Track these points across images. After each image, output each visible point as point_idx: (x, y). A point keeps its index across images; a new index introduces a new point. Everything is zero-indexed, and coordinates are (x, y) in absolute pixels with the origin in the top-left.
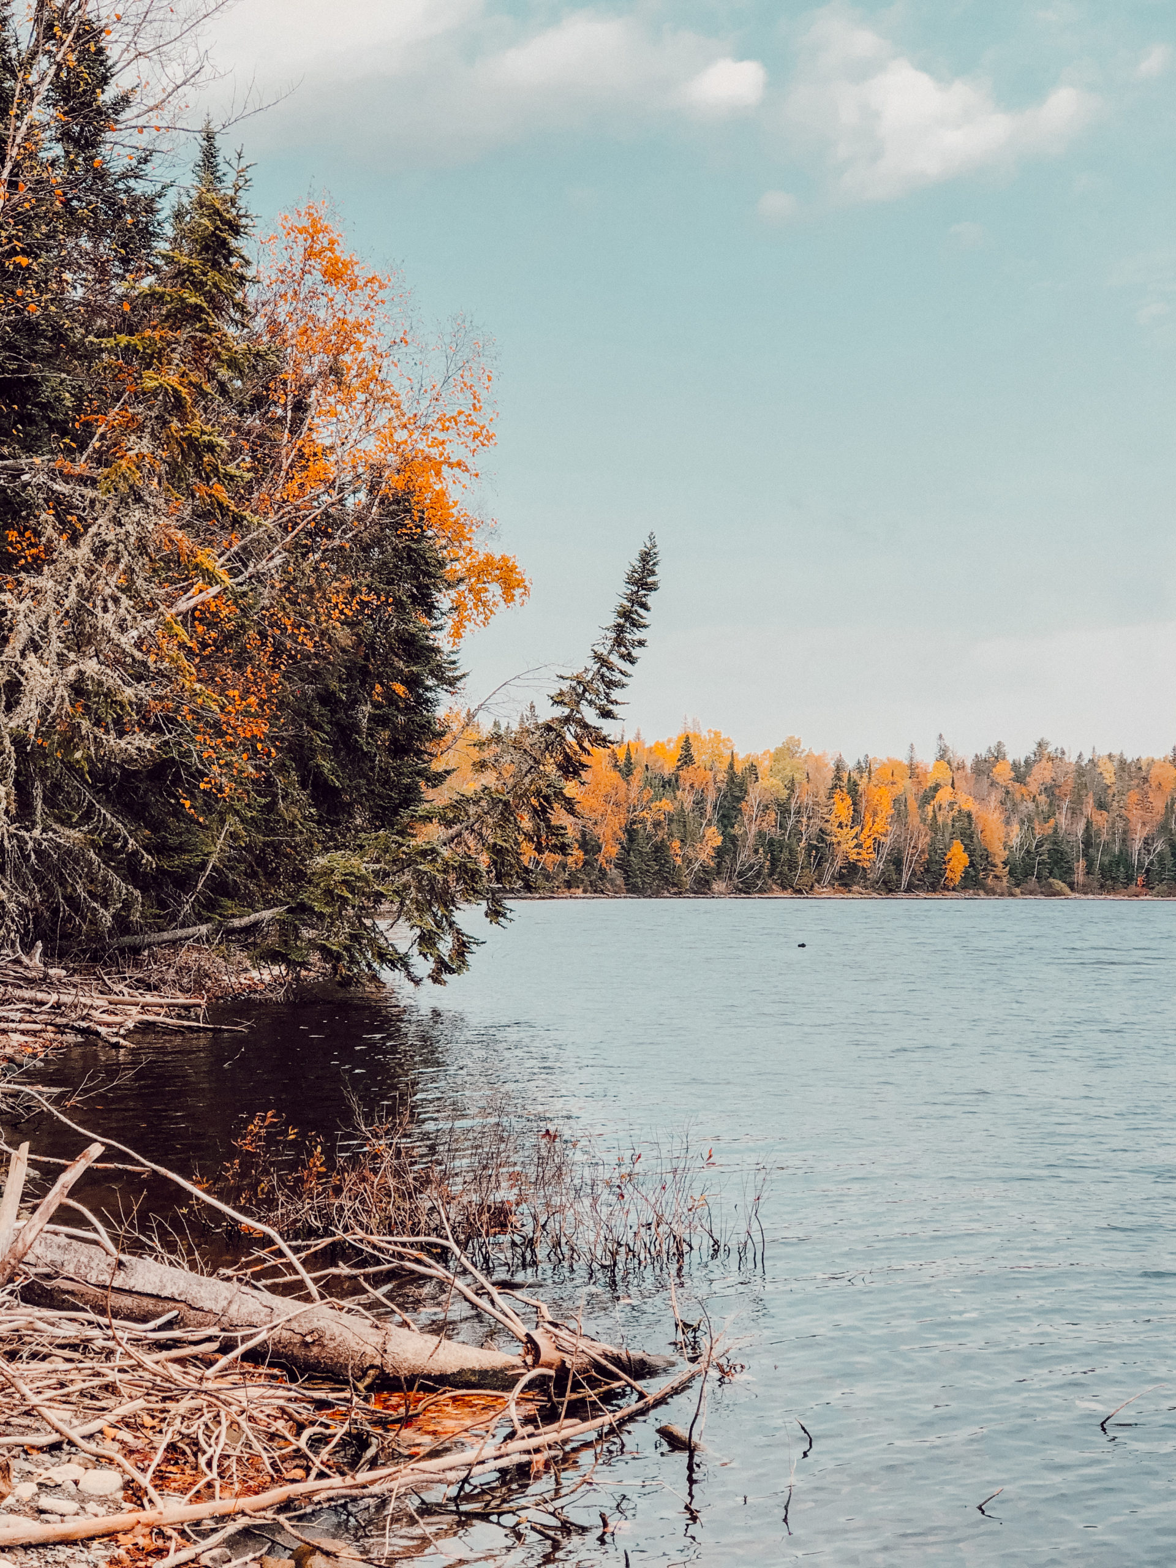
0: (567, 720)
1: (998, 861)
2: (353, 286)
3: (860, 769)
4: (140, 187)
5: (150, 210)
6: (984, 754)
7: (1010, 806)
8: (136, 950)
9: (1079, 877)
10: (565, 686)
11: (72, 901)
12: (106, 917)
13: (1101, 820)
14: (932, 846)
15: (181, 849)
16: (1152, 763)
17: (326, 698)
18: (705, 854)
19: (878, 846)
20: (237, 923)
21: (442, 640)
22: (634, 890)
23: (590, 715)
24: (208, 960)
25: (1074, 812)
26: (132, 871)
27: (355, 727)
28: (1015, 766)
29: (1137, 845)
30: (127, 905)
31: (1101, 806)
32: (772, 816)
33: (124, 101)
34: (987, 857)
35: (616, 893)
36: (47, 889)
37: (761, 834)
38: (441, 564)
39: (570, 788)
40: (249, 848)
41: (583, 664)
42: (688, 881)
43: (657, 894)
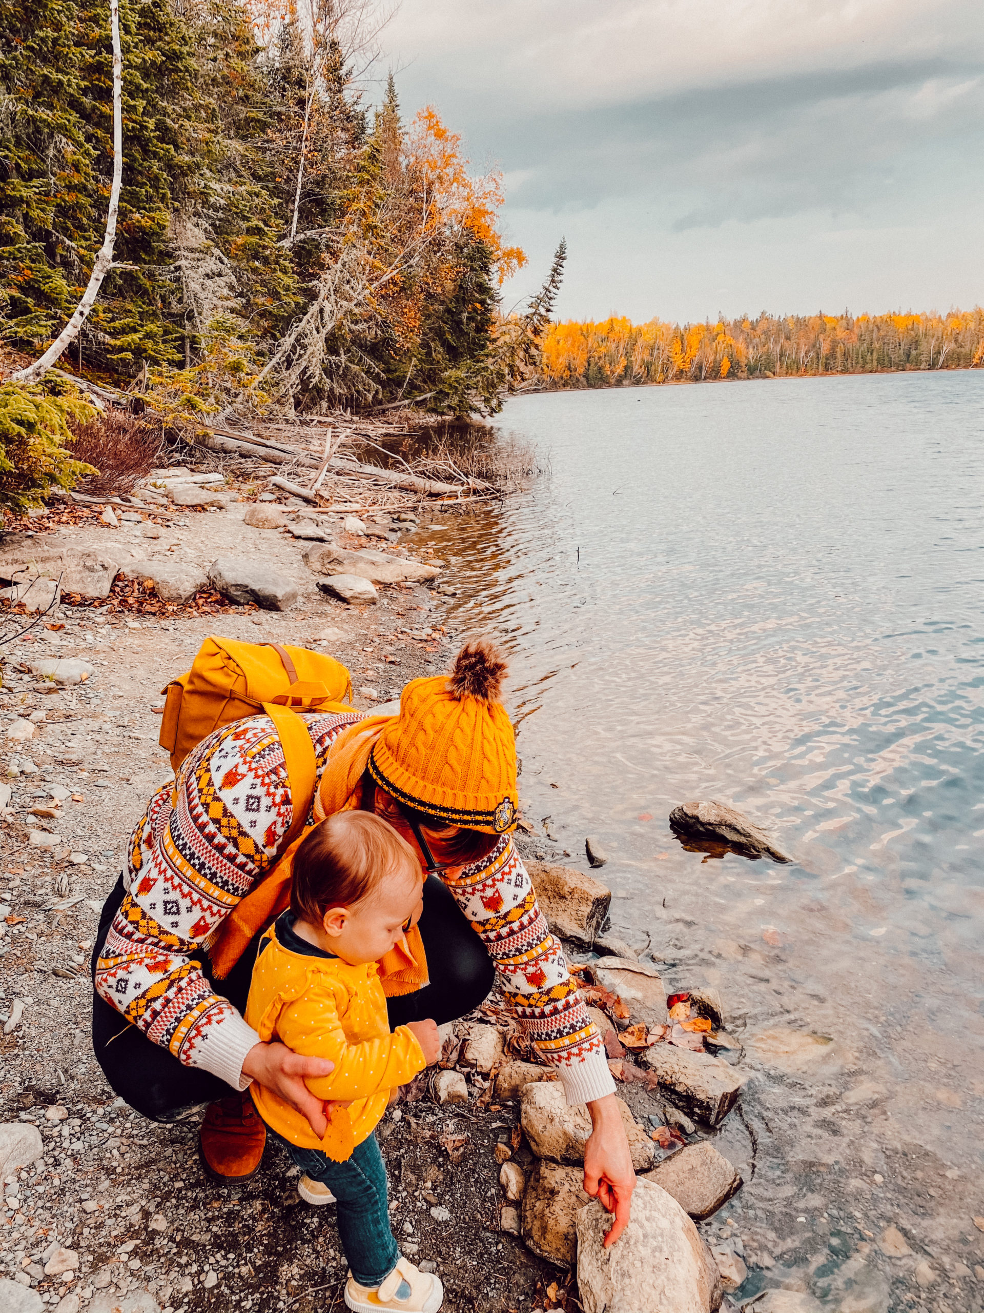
0: (534, 314)
1: (743, 364)
2: (447, 140)
3: (685, 329)
4: (358, 108)
5: (363, 119)
6: (738, 318)
7: (748, 342)
8: (384, 411)
9: (778, 369)
10: (533, 300)
11: (358, 392)
12: (370, 397)
13: (787, 344)
14: (715, 361)
15: (395, 371)
16: (810, 318)
17: (448, 311)
18: (619, 370)
19: (692, 361)
20: (419, 399)
21: (494, 284)
22: (591, 386)
23: (542, 311)
24: (408, 413)
25: (776, 342)
26: (377, 379)
27: (461, 322)
28: (752, 323)
29: (803, 354)
30: (377, 392)
31: (788, 338)
32: (647, 352)
33: (349, 73)
34: (738, 363)
35: (584, 388)
36: (349, 388)
37: (643, 360)
38: (491, 253)
39: (537, 341)
40: (421, 370)
41: (539, 291)
42: (613, 381)
43: (600, 387)
